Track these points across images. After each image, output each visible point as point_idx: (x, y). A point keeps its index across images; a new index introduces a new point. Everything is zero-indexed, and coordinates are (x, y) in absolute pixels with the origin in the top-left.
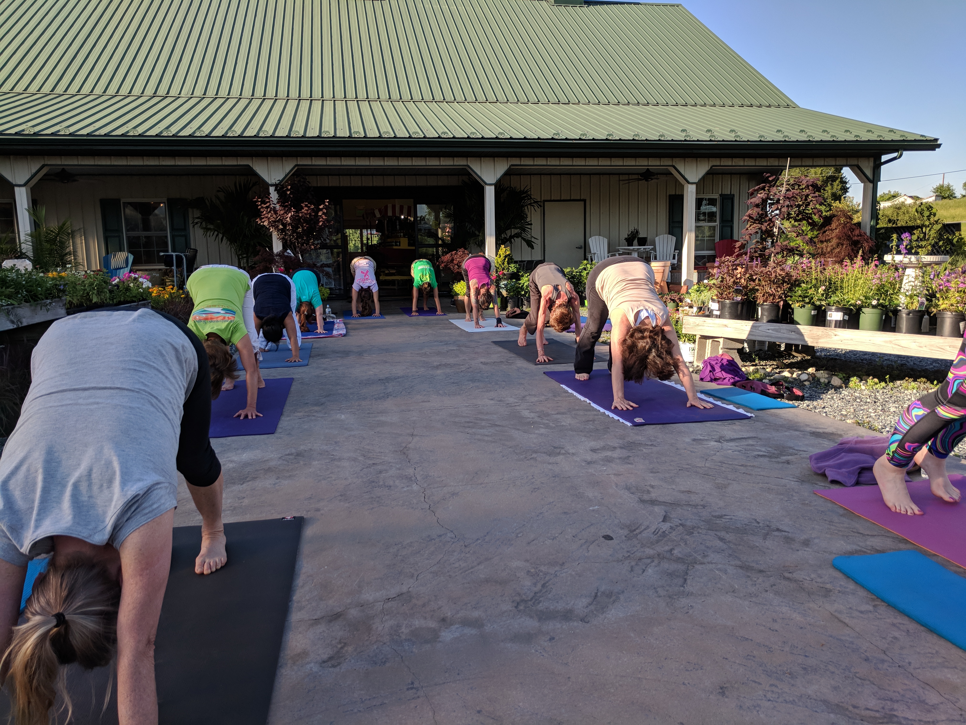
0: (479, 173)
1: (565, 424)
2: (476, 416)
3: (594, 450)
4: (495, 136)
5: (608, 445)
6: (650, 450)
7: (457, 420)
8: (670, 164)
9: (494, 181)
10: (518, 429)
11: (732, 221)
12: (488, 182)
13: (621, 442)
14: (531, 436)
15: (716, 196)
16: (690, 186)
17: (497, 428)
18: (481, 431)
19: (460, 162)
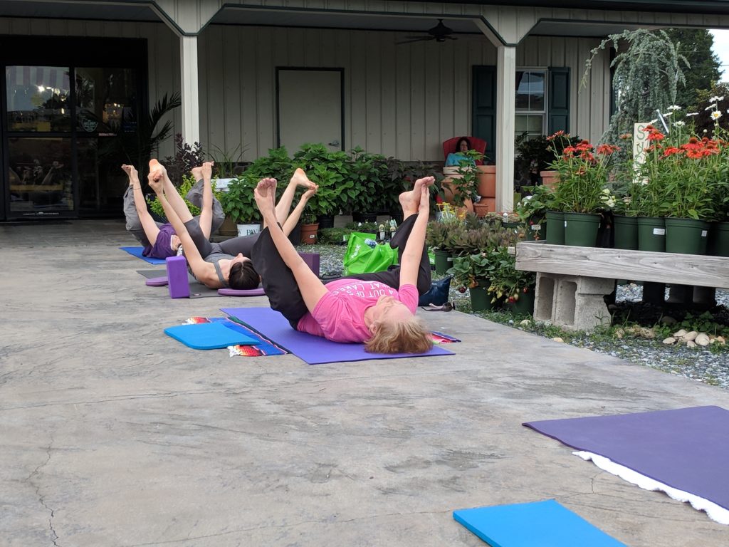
1: (333, 422)
2: (171, 413)
3: (391, 468)
5: (415, 457)
6: (490, 466)
7: (135, 419)
10: (251, 434)
13: (437, 451)
14: (274, 445)
17: (212, 433)
18: (182, 439)
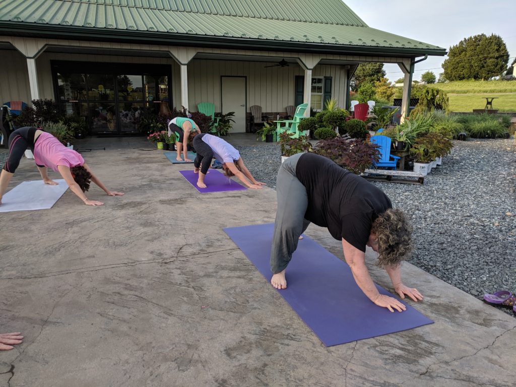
0: (177, 57)
4: (186, 32)
8: (297, 56)
9: (186, 62)
11: (331, 92)
12: (182, 63)
15: (322, 77)
16: (308, 71)
19: (164, 49)
